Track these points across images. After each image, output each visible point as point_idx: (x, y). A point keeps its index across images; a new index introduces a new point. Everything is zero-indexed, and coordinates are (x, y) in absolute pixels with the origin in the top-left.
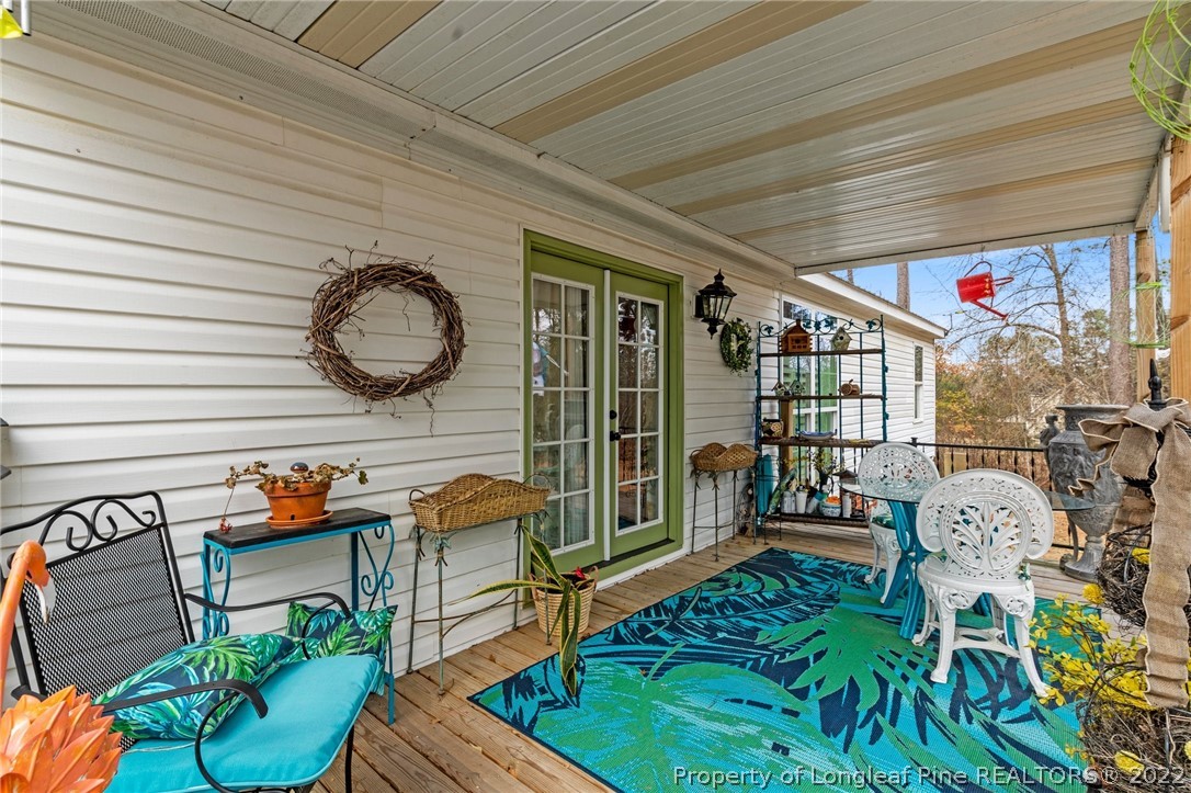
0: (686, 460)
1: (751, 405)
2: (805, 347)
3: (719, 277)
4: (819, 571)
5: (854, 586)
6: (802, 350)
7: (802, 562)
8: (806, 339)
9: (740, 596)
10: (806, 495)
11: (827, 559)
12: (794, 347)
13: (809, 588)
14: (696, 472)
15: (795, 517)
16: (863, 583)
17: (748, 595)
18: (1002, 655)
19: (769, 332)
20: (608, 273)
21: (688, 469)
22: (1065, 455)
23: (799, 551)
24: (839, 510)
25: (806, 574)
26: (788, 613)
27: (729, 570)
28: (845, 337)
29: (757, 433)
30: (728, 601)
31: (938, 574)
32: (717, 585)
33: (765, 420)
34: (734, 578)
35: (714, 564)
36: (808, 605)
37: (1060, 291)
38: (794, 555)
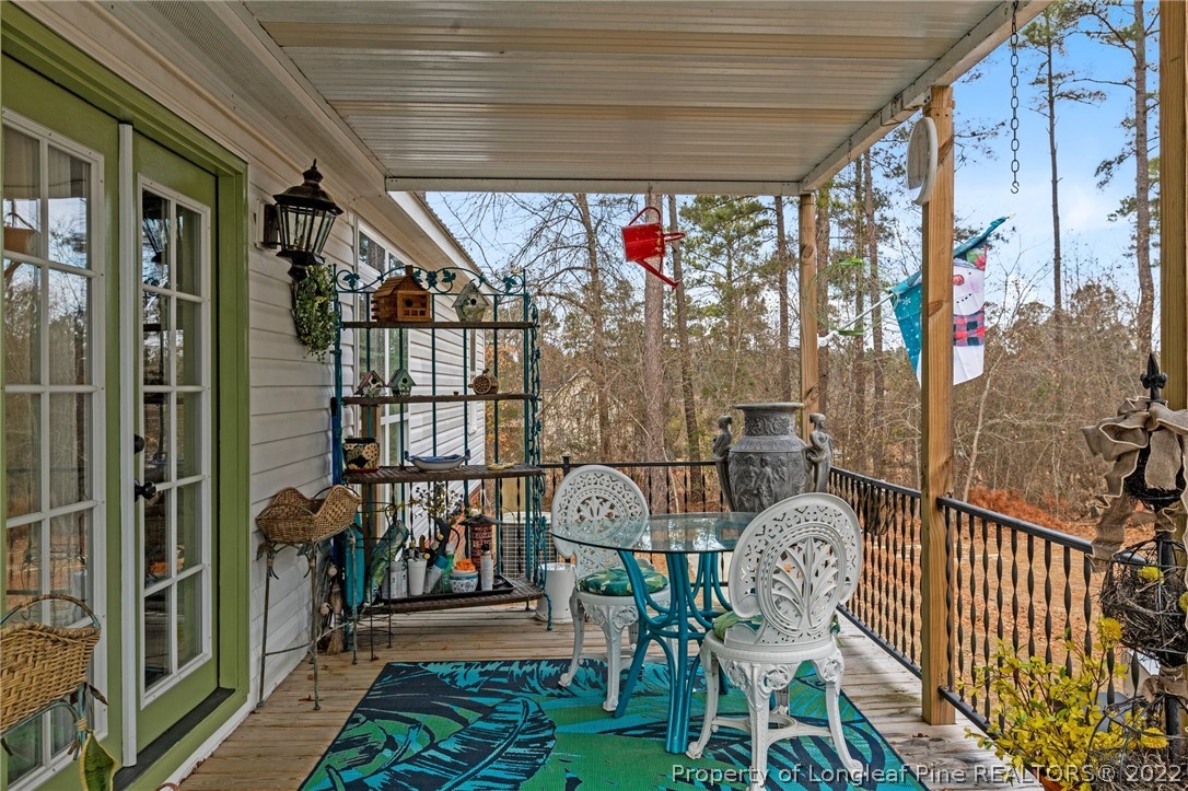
0: (253, 527)
1: (325, 413)
2: (423, 313)
3: (312, 175)
4: (488, 684)
5: (551, 695)
6: (419, 318)
7: (452, 676)
8: (424, 301)
9: (408, 761)
10: (424, 563)
11: (484, 664)
12: (407, 313)
13: (496, 716)
14: (268, 547)
15: (410, 603)
16: (560, 687)
17: (418, 755)
18: (784, 740)
19: (352, 284)
20: (127, 130)
21: (254, 543)
22: (751, 467)
23: (438, 658)
24: (476, 580)
25: (473, 694)
26: (503, 766)
27: (352, 720)
28: (479, 301)
29: (337, 464)
30: (397, 775)
31: (749, 648)
32: (353, 753)
33: (350, 440)
34: (374, 731)
35: (315, 718)
36: (520, 744)
37: (592, 253)
38: (431, 668)
